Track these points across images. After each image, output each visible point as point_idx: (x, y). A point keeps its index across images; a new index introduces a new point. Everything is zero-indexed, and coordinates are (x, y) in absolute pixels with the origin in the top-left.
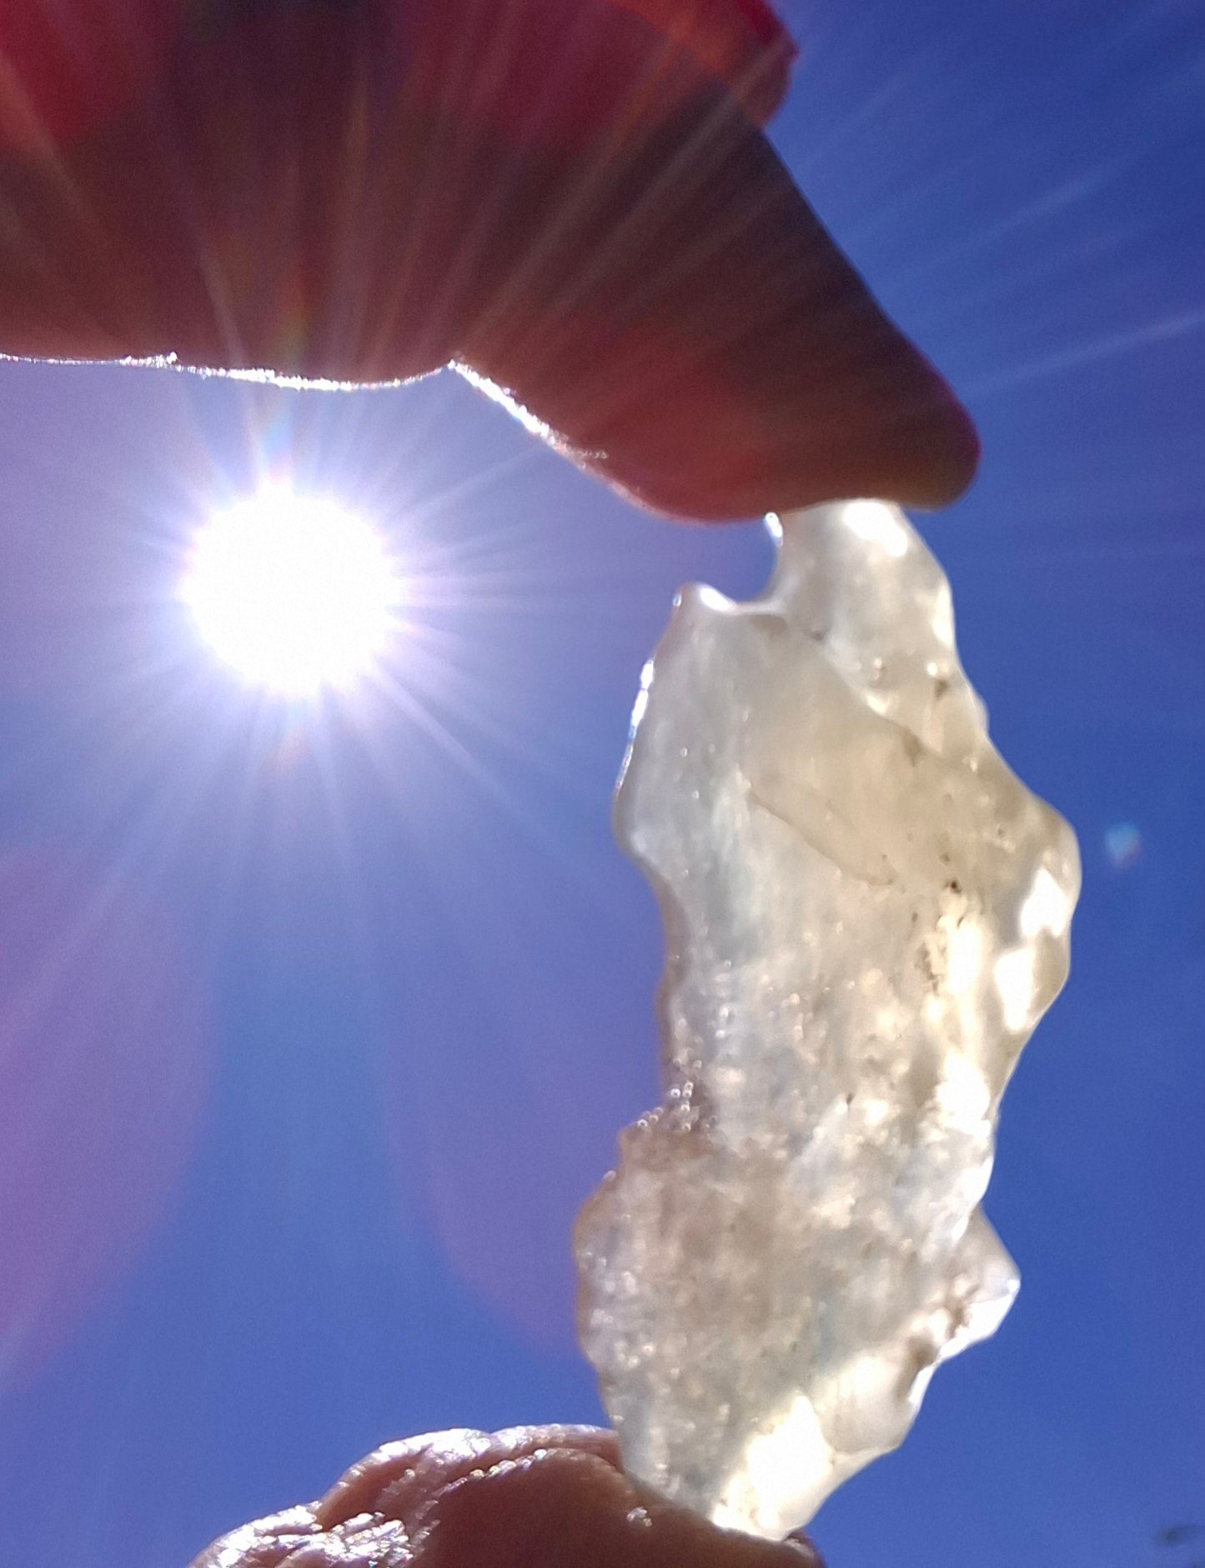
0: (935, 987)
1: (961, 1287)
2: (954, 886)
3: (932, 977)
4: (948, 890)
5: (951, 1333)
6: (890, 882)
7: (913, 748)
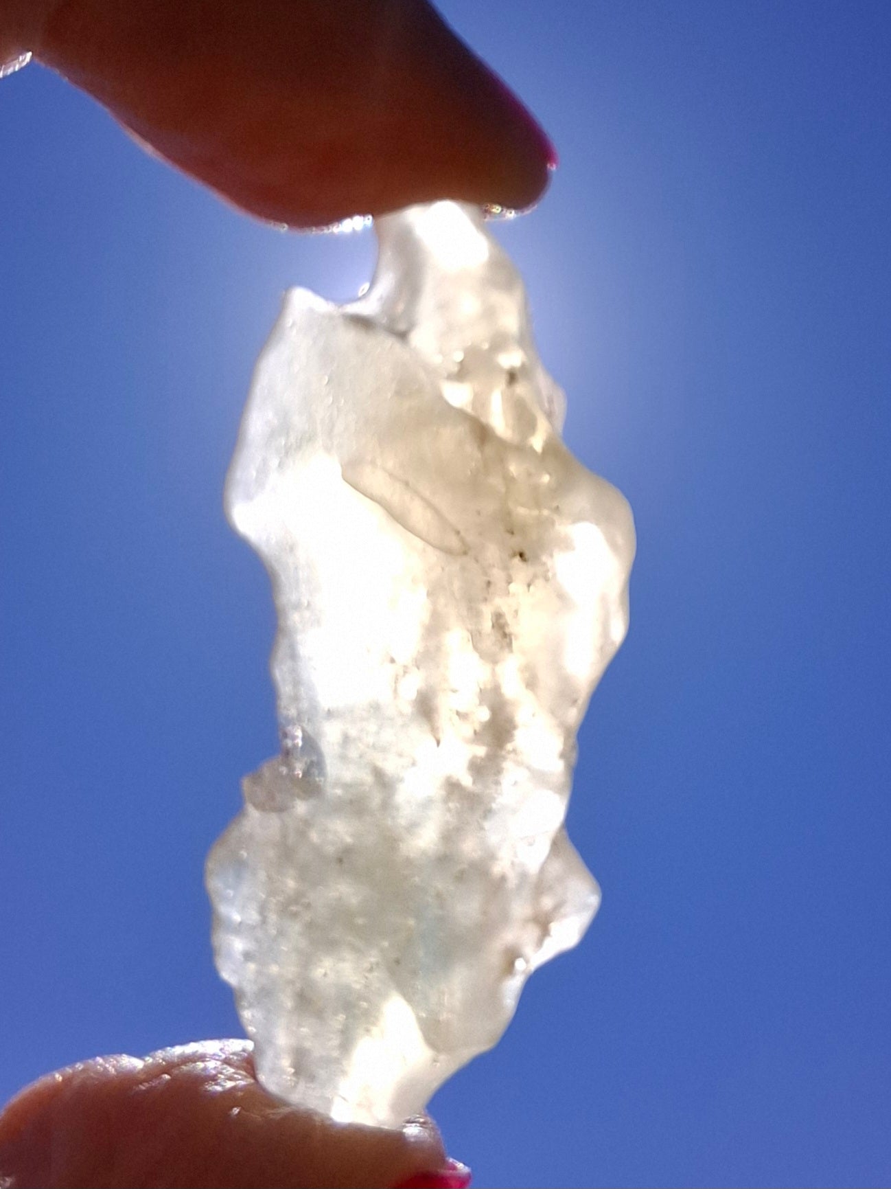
0: (510, 645)
1: (547, 902)
2: (521, 555)
3: (505, 635)
4: (517, 560)
5: (540, 943)
6: (465, 553)
7: (483, 433)
